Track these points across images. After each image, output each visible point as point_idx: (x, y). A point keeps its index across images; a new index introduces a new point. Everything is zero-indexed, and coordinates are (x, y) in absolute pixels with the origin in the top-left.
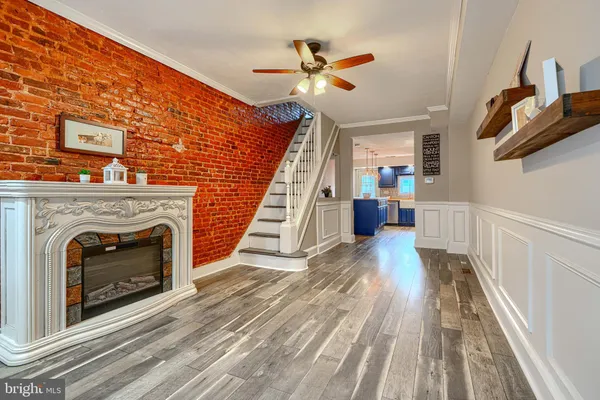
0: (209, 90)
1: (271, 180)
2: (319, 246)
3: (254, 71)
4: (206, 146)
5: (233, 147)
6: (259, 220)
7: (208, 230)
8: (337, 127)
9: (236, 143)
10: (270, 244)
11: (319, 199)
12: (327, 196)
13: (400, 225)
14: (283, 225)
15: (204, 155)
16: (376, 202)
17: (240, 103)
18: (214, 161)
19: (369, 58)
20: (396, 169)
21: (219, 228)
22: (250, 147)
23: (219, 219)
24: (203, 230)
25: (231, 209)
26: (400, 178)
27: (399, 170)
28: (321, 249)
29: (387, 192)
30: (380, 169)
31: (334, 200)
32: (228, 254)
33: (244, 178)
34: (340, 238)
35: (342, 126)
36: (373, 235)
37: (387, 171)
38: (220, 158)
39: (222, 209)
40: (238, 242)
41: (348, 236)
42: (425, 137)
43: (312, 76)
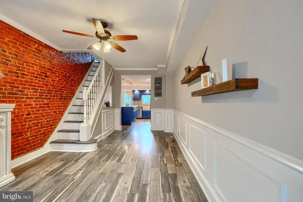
0: (25, 36)
1: (73, 97)
2: (103, 134)
3: (63, 31)
4: (23, 74)
5: (45, 76)
6: (65, 122)
7: (25, 132)
8: (113, 69)
9: (48, 74)
10: (73, 137)
11: (103, 108)
12: (107, 106)
13: (142, 118)
14: (82, 125)
15: (22, 81)
16: (132, 108)
17: (51, 48)
18: (30, 85)
19: (135, 38)
20: (140, 91)
21: (34, 130)
22: (58, 77)
23: (34, 123)
24: (21, 132)
25: (44, 116)
26: (143, 96)
27: (142, 92)
28: (104, 135)
29: (136, 102)
30: (134, 91)
31: (111, 108)
32: (42, 146)
33: (53, 96)
34: (114, 128)
35: (116, 69)
36: (130, 124)
37: (137, 92)
38: (35, 83)
39: (36, 117)
40: (49, 137)
41: (118, 127)
42: (155, 78)
43: (102, 41)
